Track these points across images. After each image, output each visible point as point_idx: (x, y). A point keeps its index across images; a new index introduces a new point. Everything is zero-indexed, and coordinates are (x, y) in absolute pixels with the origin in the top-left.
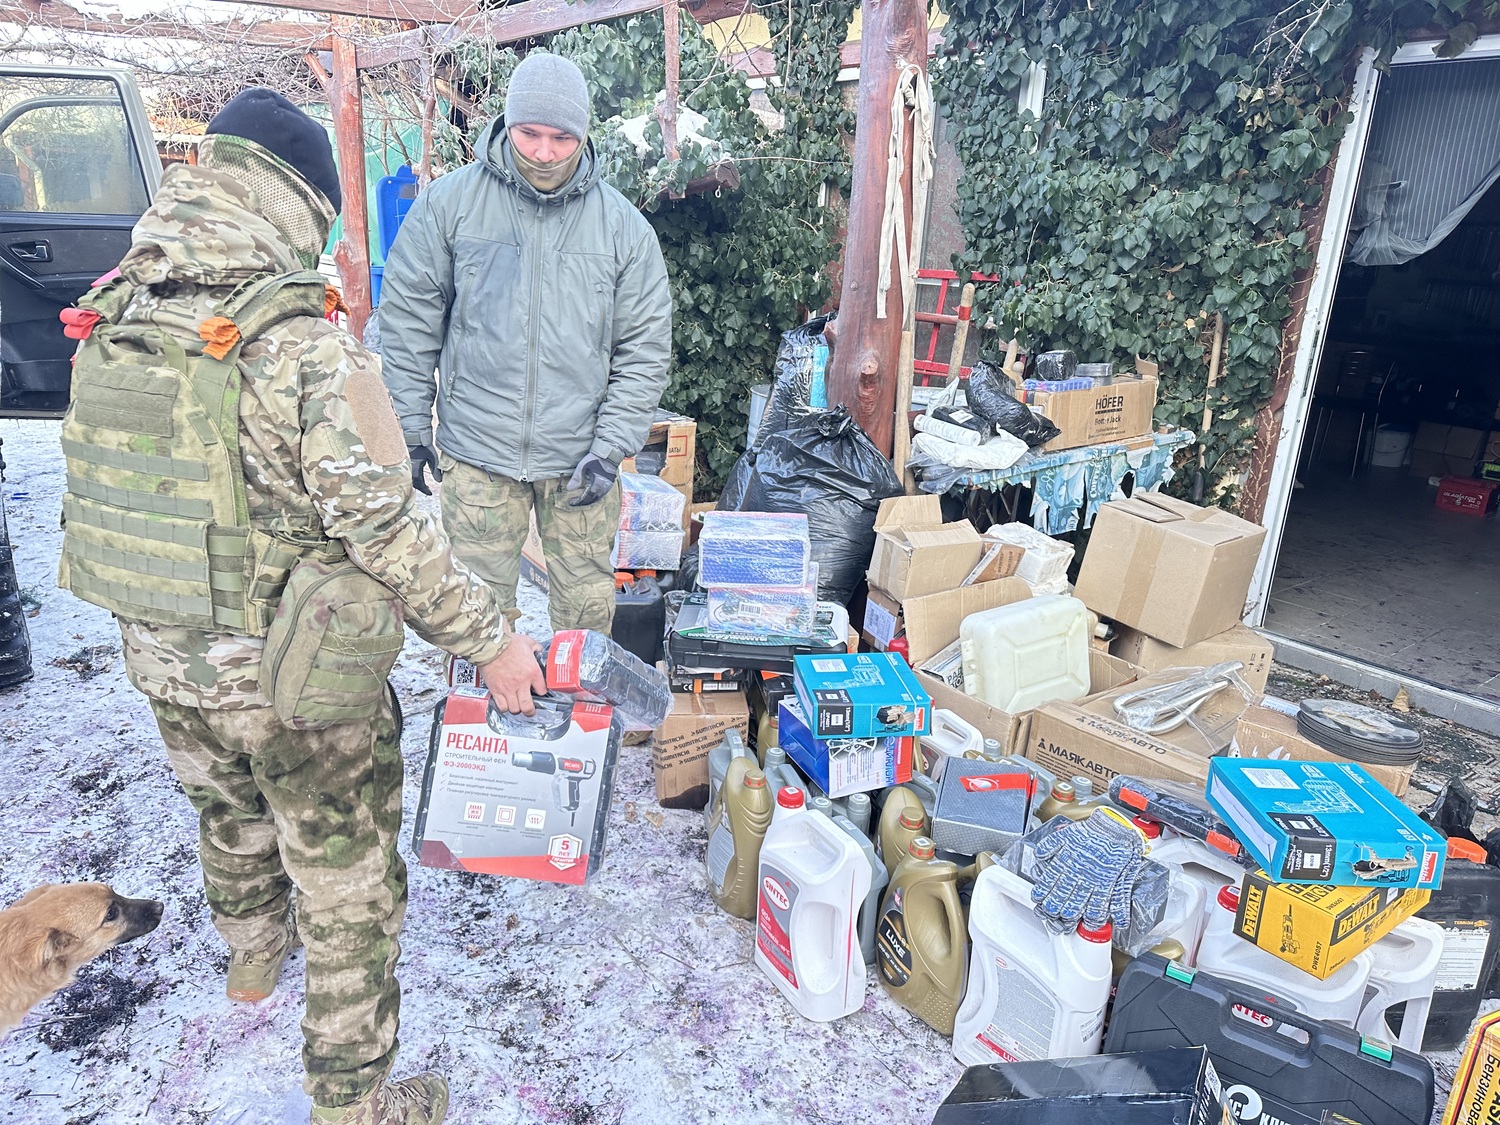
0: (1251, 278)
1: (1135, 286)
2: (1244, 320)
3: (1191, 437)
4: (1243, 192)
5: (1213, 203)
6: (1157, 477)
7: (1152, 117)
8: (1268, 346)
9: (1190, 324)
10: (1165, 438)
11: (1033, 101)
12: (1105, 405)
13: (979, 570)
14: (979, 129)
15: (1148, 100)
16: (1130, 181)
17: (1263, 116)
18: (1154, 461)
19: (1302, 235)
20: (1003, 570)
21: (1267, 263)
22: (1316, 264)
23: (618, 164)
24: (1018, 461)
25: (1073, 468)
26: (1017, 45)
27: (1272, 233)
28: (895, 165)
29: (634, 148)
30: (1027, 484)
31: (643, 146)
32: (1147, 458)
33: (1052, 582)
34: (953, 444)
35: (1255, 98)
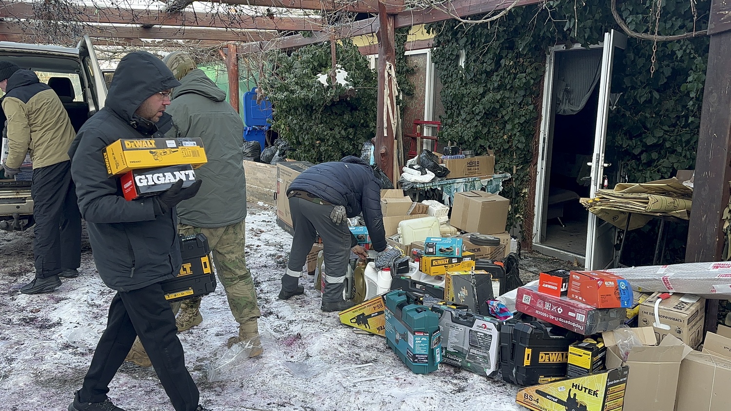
0: (517, 121)
1: (484, 125)
2: (515, 134)
3: (509, 175)
4: (516, 93)
5: (504, 97)
6: (497, 189)
7: (485, 70)
8: (522, 142)
9: (505, 137)
10: (496, 176)
11: (462, 63)
12: (470, 164)
13: (411, 211)
14: (446, 73)
15: (485, 64)
16: (481, 90)
17: (516, 69)
18: (494, 184)
19: (532, 106)
20: (420, 212)
21: (520, 116)
22: (541, 115)
23: (316, 90)
24: (433, 180)
25: (458, 184)
26: (455, 44)
27: (524, 105)
28: (386, 92)
29: (323, 85)
30: (439, 189)
31: (326, 84)
32: (490, 182)
33: (441, 217)
34: (412, 175)
35: (511, 64)
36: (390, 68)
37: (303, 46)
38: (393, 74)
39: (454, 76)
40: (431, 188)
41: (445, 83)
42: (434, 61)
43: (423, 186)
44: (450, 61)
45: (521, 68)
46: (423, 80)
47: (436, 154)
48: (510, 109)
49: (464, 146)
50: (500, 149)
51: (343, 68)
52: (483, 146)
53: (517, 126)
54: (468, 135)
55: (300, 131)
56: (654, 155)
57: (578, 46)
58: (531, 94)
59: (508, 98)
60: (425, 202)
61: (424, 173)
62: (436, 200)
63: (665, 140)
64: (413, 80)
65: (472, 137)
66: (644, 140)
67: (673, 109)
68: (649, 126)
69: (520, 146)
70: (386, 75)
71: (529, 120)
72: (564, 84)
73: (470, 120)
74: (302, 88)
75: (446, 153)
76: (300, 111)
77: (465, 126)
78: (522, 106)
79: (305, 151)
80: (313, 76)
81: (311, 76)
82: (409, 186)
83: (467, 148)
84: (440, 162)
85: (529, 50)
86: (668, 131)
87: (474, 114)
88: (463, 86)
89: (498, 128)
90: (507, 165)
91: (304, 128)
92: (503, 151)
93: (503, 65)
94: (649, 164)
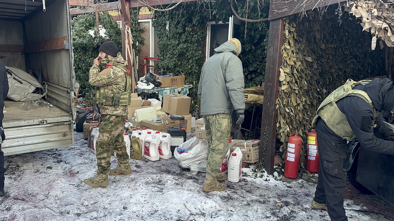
0: (194, 59)
1: (179, 60)
2: (194, 65)
3: (192, 85)
4: (193, 44)
5: (188, 46)
6: (186, 93)
7: (179, 32)
8: (197, 69)
9: (189, 67)
10: (185, 86)
11: (167, 28)
12: (172, 80)
13: (142, 104)
14: (160, 32)
15: (178, 29)
16: (177, 43)
17: (193, 33)
18: (185, 90)
19: (201, 51)
20: (147, 105)
21: (196, 56)
22: (206, 56)
23: (88, 39)
24: (153, 88)
25: (167, 90)
26: (164, 18)
27: (197, 51)
28: (127, 41)
29: (92, 36)
30: (157, 93)
31: (94, 36)
32: (183, 89)
33: (158, 107)
34: (142, 86)
35: (190, 30)
36: (128, 29)
37: (80, 14)
38: (130, 32)
39: (164, 35)
40: (152, 92)
41: (160, 38)
42: (154, 26)
43: (148, 91)
44: (161, 27)
45: (195, 32)
46: (148, 36)
47: (155, 75)
48: (191, 53)
49: (170, 71)
50: (187, 73)
51: (103, 27)
52: (179, 71)
53: (194, 61)
54: (171, 65)
55: (79, 61)
56: (253, 76)
57: (221, 22)
58: (200, 46)
59: (190, 47)
60: (149, 100)
61: (148, 85)
62: (156, 99)
63: (257, 69)
64: (143, 35)
65: (173, 66)
66: (249, 69)
67: (261, 54)
68: (250, 62)
69: (196, 71)
70: (126, 32)
71: (200, 58)
72: (216, 41)
73: (172, 57)
74: (80, 38)
75: (160, 74)
76: (79, 50)
77: (170, 61)
78: (196, 51)
79: (83, 73)
80: (86, 31)
81: (85, 31)
82: (141, 91)
83: (171, 72)
84: (157, 79)
85: (199, 23)
86: (259, 64)
87: (173, 54)
88: (168, 40)
89: (185, 62)
90: (191, 81)
91: (82, 60)
92: (188, 73)
93: (187, 31)
94: (251, 80)
